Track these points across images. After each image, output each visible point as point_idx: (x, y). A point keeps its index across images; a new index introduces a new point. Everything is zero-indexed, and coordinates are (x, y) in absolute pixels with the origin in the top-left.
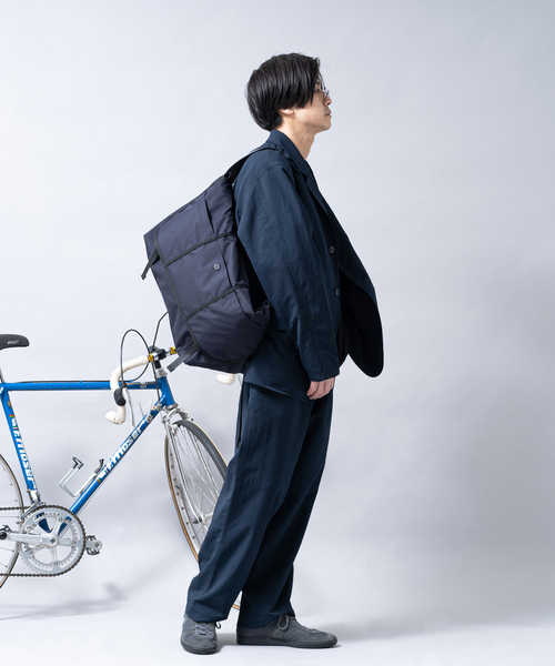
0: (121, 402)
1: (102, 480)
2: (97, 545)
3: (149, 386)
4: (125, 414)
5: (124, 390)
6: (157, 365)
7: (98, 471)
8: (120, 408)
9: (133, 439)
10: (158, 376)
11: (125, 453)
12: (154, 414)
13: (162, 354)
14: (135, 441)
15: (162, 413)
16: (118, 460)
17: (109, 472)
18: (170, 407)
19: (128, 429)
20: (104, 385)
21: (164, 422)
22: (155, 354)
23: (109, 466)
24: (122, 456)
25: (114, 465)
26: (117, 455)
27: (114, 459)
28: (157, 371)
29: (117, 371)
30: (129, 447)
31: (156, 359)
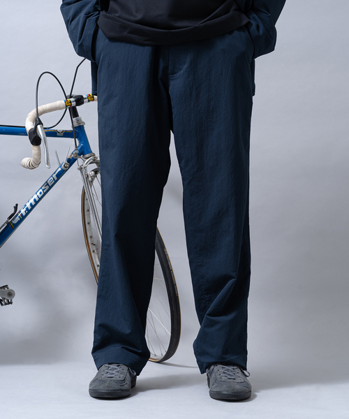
0: (36, 141)
1: (16, 225)
3: (66, 134)
4: (39, 154)
5: (39, 126)
6: (74, 113)
7: (12, 217)
8: (34, 149)
10: (76, 125)
11: (40, 199)
12: (71, 161)
13: (80, 100)
14: (50, 188)
15: (80, 161)
16: (33, 207)
17: (23, 218)
18: (87, 156)
20: (20, 131)
21: (81, 170)
22: (72, 99)
23: (23, 211)
24: (37, 202)
25: (28, 211)
26: (32, 201)
27: (28, 205)
28: (74, 119)
29: (32, 113)
30: (45, 194)
31: (74, 104)
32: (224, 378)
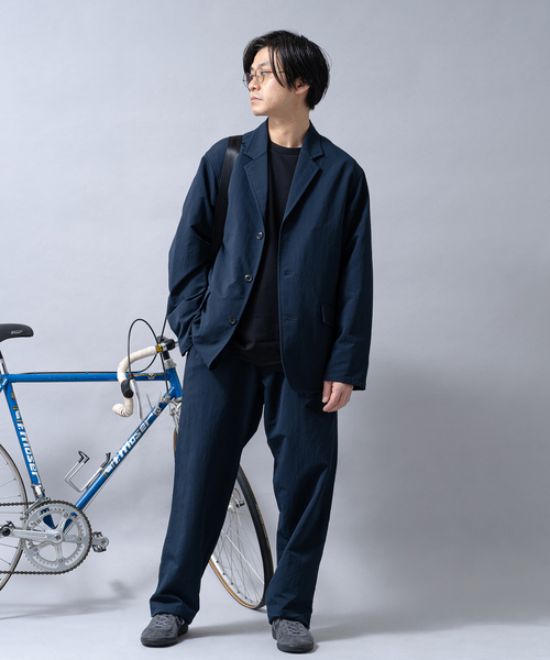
0: (128, 394)
1: (109, 474)
2: (104, 541)
3: (158, 377)
4: (132, 406)
5: (131, 381)
6: (166, 356)
7: (105, 466)
8: (127, 401)
9: (141, 433)
10: (167, 367)
11: (132, 446)
12: (162, 406)
13: (171, 345)
14: (142, 434)
15: (171, 406)
16: (125, 454)
17: (115, 466)
19: (135, 422)
20: (112, 377)
21: (173, 415)
22: (163, 344)
23: (116, 460)
24: (129, 450)
25: (121, 459)
26: (124, 449)
27: (121, 453)
28: (165, 362)
29: (124, 361)
30: (137, 441)
31: (165, 349)
32: (289, 633)
